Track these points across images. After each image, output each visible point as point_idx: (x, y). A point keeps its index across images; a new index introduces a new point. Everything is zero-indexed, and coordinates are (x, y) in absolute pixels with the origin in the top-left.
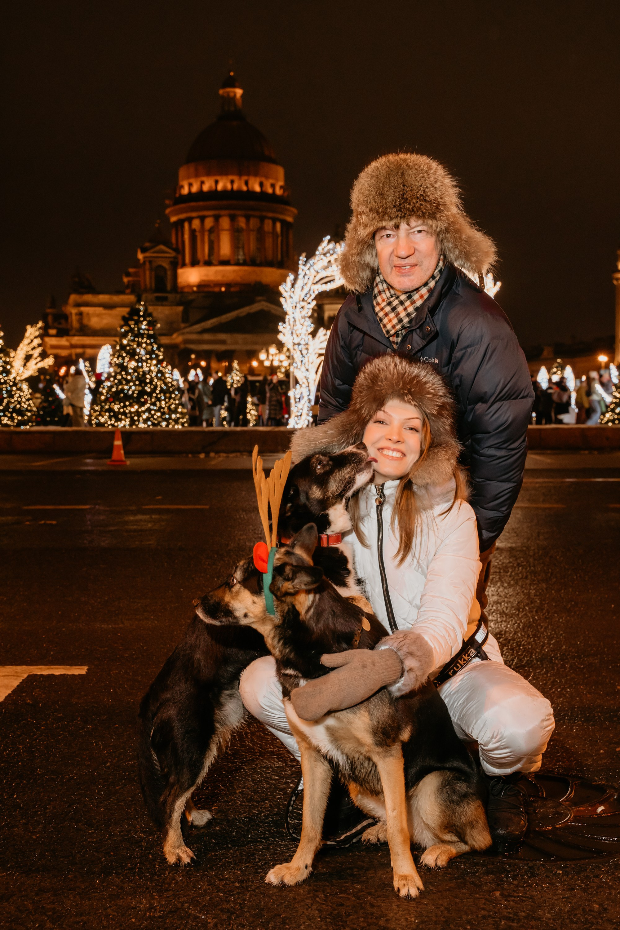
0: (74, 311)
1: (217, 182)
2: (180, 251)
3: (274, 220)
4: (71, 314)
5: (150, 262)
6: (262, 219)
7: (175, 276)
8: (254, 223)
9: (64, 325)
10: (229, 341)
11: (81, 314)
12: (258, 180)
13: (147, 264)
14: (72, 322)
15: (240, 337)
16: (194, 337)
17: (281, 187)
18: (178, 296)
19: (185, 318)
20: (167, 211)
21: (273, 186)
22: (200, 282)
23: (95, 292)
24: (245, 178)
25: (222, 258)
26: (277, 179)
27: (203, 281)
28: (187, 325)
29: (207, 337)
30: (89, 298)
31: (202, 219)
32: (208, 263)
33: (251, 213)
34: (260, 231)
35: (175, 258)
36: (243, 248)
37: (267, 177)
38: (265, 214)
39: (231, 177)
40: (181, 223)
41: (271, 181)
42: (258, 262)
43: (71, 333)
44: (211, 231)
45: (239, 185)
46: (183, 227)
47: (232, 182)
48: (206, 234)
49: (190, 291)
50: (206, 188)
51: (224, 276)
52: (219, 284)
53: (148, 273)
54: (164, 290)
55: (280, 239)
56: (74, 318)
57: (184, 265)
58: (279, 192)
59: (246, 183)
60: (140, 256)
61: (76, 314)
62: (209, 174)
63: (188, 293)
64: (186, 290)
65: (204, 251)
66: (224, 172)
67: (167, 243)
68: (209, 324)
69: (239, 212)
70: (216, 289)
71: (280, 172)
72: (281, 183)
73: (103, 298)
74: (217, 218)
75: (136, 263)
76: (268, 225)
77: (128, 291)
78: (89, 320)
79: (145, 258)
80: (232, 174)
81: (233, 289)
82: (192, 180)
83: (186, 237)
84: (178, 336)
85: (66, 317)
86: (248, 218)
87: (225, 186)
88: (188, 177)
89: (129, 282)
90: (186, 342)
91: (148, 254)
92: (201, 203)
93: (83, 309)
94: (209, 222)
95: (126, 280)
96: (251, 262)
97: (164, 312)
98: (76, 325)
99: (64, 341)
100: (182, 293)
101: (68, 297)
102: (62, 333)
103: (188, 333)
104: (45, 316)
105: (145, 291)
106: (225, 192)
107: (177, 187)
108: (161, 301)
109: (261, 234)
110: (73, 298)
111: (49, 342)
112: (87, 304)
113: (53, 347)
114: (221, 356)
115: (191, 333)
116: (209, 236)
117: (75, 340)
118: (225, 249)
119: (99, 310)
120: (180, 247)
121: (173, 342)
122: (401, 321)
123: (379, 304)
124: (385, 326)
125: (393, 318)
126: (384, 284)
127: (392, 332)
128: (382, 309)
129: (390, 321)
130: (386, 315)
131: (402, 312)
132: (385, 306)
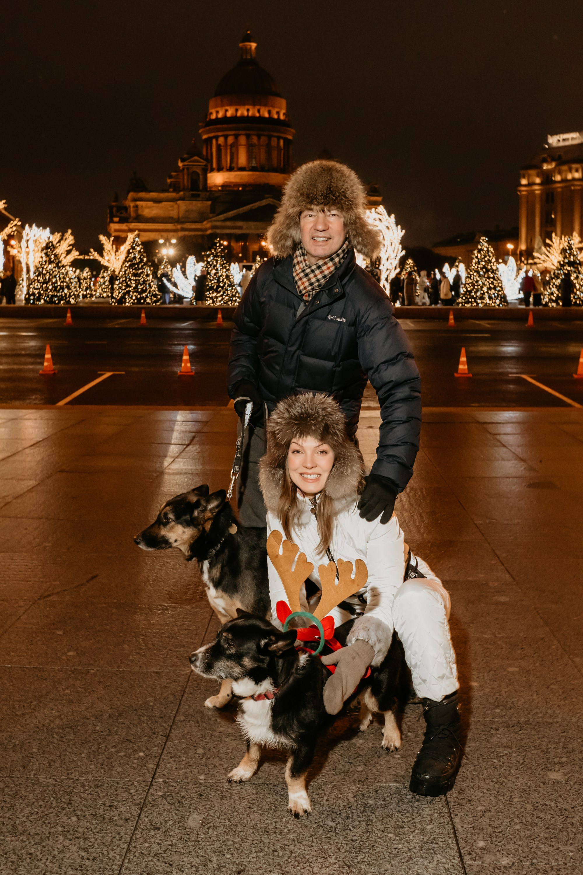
0: (132, 204)
1: (237, 110)
2: (210, 160)
3: (279, 138)
4: (130, 206)
5: (188, 169)
6: (270, 137)
7: (205, 179)
8: (263, 139)
9: (124, 215)
10: (244, 227)
11: (136, 206)
12: (267, 109)
13: (185, 170)
14: (130, 213)
15: (252, 224)
16: (219, 224)
17: (284, 114)
18: (208, 194)
19: (213, 210)
20: (200, 131)
21: (278, 113)
22: (224, 183)
23: (148, 191)
24: (258, 107)
25: (240, 166)
26: (281, 109)
27: (226, 182)
28: (215, 215)
29: (228, 224)
30: (142, 195)
31: (226, 137)
32: (231, 169)
33: (261, 133)
34: (268, 146)
35: (206, 166)
37: (273, 107)
38: (272, 133)
39: (247, 107)
40: (210, 140)
41: (277, 110)
42: (266, 169)
43: (130, 221)
44: (232, 146)
45: (253, 112)
46: (211, 143)
47: (248, 110)
48: (229, 147)
49: (216, 189)
50: (229, 114)
51: (241, 179)
52: (237, 185)
53: (186, 177)
54: (197, 189)
55: (283, 151)
56: (132, 209)
57: (212, 170)
58: (282, 117)
59: (259, 111)
60: (180, 164)
61: (133, 207)
62: (231, 105)
63: (215, 191)
64: (213, 189)
65: (227, 160)
66: (242, 103)
67: (200, 155)
68: (230, 214)
69: (252, 132)
70: (236, 189)
71: (283, 103)
72: (283, 111)
73: (153, 195)
74: (236, 137)
75: (177, 169)
76: (274, 142)
77: (171, 190)
78: (143, 211)
79: (184, 165)
80: (248, 105)
81: (247, 189)
82: (218, 109)
83: (214, 150)
84: (208, 223)
85: (126, 209)
86: (259, 137)
87: (242, 113)
88: (216, 106)
89: (171, 182)
90: (213, 227)
91: (186, 163)
92: (225, 126)
93: (139, 203)
94: (231, 140)
95: (169, 181)
96: (262, 169)
97: (197, 205)
98: (133, 214)
99: (124, 226)
100: (211, 191)
101: (128, 194)
102: (123, 220)
103: (214, 221)
104: (111, 208)
105: (184, 190)
106: (242, 118)
107: (207, 114)
108: (195, 197)
109: (269, 148)
110: (131, 195)
111: (114, 227)
112: (141, 200)
113: (116, 231)
114: (239, 238)
115: (217, 221)
116: (231, 149)
117: (133, 225)
118: (242, 159)
119: (150, 204)
120: (209, 157)
121: (204, 227)
122: (311, 284)
123: (296, 271)
124: (299, 287)
125: (306, 282)
126: (302, 257)
127: (304, 292)
128: (298, 275)
129: (303, 283)
130: (300, 279)
131: (312, 278)
132: (300, 273)
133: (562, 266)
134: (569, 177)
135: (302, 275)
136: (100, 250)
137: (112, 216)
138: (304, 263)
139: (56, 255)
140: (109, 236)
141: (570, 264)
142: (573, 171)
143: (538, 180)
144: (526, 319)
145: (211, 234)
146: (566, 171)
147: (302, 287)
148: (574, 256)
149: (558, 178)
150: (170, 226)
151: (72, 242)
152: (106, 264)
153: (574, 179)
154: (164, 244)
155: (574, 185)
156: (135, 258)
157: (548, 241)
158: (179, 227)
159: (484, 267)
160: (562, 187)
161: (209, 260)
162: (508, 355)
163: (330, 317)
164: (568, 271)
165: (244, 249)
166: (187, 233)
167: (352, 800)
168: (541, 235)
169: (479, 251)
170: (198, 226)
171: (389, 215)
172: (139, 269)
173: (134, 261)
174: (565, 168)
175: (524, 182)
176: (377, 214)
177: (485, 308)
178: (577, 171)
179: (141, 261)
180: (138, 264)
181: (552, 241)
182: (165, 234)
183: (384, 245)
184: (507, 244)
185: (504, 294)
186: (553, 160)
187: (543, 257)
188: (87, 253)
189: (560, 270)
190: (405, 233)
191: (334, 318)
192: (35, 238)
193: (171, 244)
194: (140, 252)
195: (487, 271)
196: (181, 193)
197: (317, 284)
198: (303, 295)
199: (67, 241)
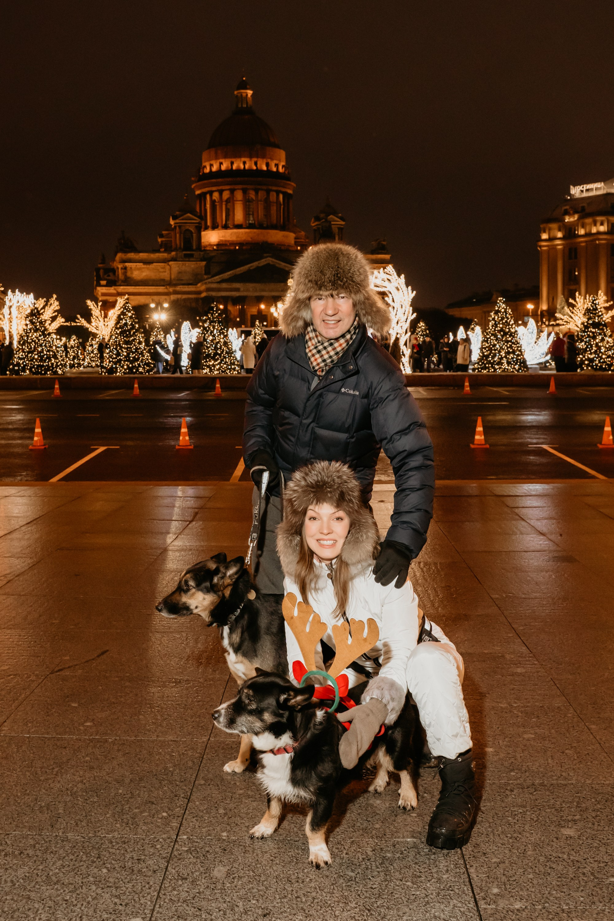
0: (120, 266)
1: (232, 163)
2: (203, 218)
3: (278, 192)
4: (118, 268)
5: (180, 227)
6: (268, 192)
7: (199, 237)
8: (262, 195)
9: (112, 277)
10: (242, 289)
11: (125, 268)
12: (265, 161)
13: (177, 228)
14: (118, 275)
15: (250, 286)
16: (214, 286)
17: (283, 166)
18: (202, 253)
19: (208, 271)
20: (193, 186)
21: (277, 165)
22: (219, 242)
23: (137, 251)
24: (255, 159)
25: (236, 223)
26: (280, 161)
27: (222, 240)
28: (210, 276)
29: (224, 285)
30: (131, 255)
31: (221, 192)
32: (226, 227)
33: (259, 187)
35: (199, 223)
36: (253, 214)
37: (272, 159)
38: (270, 187)
39: (243, 159)
40: (203, 195)
41: (275, 162)
42: (265, 225)
43: (117, 284)
44: (228, 201)
45: (250, 165)
46: (205, 199)
47: (244, 163)
48: (224, 203)
49: (211, 249)
50: (223, 168)
51: (237, 237)
52: (233, 244)
53: (178, 236)
54: (190, 249)
55: (282, 207)
56: (120, 271)
57: (206, 228)
58: (281, 170)
59: (256, 164)
60: (172, 222)
61: (122, 269)
62: (226, 157)
63: (209, 250)
64: (208, 248)
65: (222, 217)
66: (237, 155)
67: (193, 212)
68: (226, 275)
69: (248, 187)
70: (232, 248)
71: (282, 154)
72: (283, 163)
73: (143, 256)
74: (232, 191)
75: (168, 227)
76: (273, 197)
77: (162, 250)
78: (132, 273)
79: (175, 223)
80: (245, 157)
81: (244, 248)
82: (212, 162)
83: (208, 206)
84: (202, 285)
85: (114, 271)
86: (257, 191)
87: (239, 166)
88: (209, 160)
89: (162, 241)
90: (208, 290)
91: (177, 221)
92: (220, 180)
93: (127, 264)
94: (226, 195)
95: (160, 240)
96: (261, 226)
97: (190, 266)
98: (121, 277)
99: (112, 290)
100: (205, 250)
101: (116, 255)
102: (110, 284)
103: (209, 283)
104: (98, 270)
105: (176, 250)
106: (238, 171)
107: (201, 167)
108: (188, 257)
109: (267, 204)
110: (119, 256)
111: (101, 290)
112: (130, 261)
113: (104, 294)
114: (236, 301)
115: (212, 283)
116: (226, 205)
117: (121, 289)
118: (239, 216)
119: (140, 265)
120: (203, 214)
121: (198, 289)
122: (324, 361)
123: (309, 347)
124: (312, 363)
125: (318, 358)
126: (313, 333)
127: (317, 368)
128: (310, 351)
129: (316, 360)
130: (313, 355)
131: (325, 354)
132: (313, 349)
133: (586, 327)
134: (594, 230)
135: (314, 351)
136: (88, 316)
137: (99, 279)
138: (316, 339)
139: (41, 322)
140: (96, 300)
141: (596, 325)
142: (598, 224)
143: (560, 235)
144: (547, 386)
145: (206, 297)
146: (590, 224)
147: (315, 364)
148: (599, 316)
149: (582, 232)
150: (161, 289)
151: (58, 308)
152: (94, 331)
153: (599, 233)
154: (156, 308)
155: (599, 239)
156: (126, 324)
157: (571, 301)
158: (171, 290)
159: (502, 330)
160: (586, 242)
161: (206, 325)
162: (528, 425)
163: (343, 390)
164: (593, 333)
165: (242, 313)
166: (179, 296)
167: (370, 853)
168: (563, 294)
169: (497, 312)
170: (192, 288)
171: (399, 276)
172: (131, 336)
173: (125, 328)
174: (589, 220)
175: (545, 236)
176: (385, 274)
177: (503, 374)
178: (602, 224)
179: (133, 327)
180: (129, 331)
181: (575, 301)
182: (156, 298)
183: (394, 308)
184: (527, 304)
185: (524, 359)
186: (576, 212)
187: (566, 318)
188: (74, 319)
189: (584, 332)
190: (416, 294)
191: (348, 391)
192: (19, 304)
193: (163, 308)
194: (131, 317)
195: (505, 334)
196: (173, 253)
197: (330, 360)
198: (316, 371)
199: (52, 307)
